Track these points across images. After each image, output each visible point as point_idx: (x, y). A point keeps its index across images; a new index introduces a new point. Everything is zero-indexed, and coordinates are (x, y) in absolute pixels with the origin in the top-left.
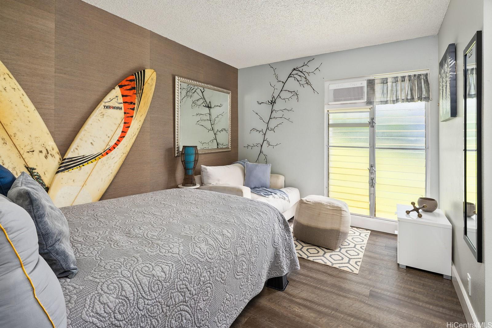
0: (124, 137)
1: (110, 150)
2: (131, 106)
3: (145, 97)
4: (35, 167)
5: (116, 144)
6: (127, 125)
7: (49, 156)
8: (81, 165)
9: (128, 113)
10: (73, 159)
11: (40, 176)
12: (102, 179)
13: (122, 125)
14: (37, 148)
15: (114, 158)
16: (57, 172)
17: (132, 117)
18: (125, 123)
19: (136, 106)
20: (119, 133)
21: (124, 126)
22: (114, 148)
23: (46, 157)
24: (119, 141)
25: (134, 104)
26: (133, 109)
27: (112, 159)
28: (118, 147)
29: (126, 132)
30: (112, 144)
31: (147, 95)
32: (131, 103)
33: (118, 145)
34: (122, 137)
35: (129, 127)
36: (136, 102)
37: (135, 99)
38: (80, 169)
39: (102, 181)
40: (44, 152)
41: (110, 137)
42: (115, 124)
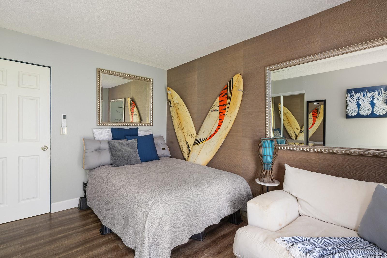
0: (219, 129)
1: (211, 137)
2: (224, 107)
3: (234, 98)
4: (188, 142)
5: (214, 133)
6: (221, 120)
7: (192, 138)
8: (199, 143)
9: (222, 113)
10: (197, 140)
11: (189, 146)
12: (207, 153)
13: (218, 121)
14: (189, 134)
15: (213, 141)
16: (194, 145)
17: (224, 115)
18: (220, 119)
19: (227, 106)
20: (216, 126)
21: (219, 121)
22: (213, 136)
23: (191, 138)
24: (216, 131)
25: (226, 105)
26: (225, 109)
27: (212, 142)
28: (215, 135)
29: (220, 126)
30: (212, 133)
31: (235, 96)
32: (224, 105)
33: (215, 134)
34: (218, 129)
35: (222, 122)
36: (227, 104)
37: (226, 101)
38: (198, 145)
39: (207, 154)
40: (191, 135)
41: (212, 129)
42: (214, 121)
